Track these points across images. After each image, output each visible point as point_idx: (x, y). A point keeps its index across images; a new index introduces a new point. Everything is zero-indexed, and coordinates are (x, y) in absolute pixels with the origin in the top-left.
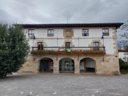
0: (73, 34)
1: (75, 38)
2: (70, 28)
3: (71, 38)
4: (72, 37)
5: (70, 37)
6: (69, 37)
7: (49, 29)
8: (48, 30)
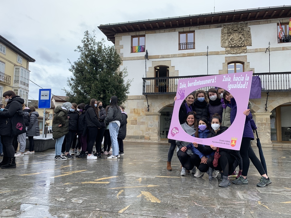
0: (250, 38)
1: (256, 51)
2: (239, 24)
3: (245, 51)
4: (248, 48)
5: (240, 47)
6: (238, 47)
7: (181, 30)
8: (180, 33)
